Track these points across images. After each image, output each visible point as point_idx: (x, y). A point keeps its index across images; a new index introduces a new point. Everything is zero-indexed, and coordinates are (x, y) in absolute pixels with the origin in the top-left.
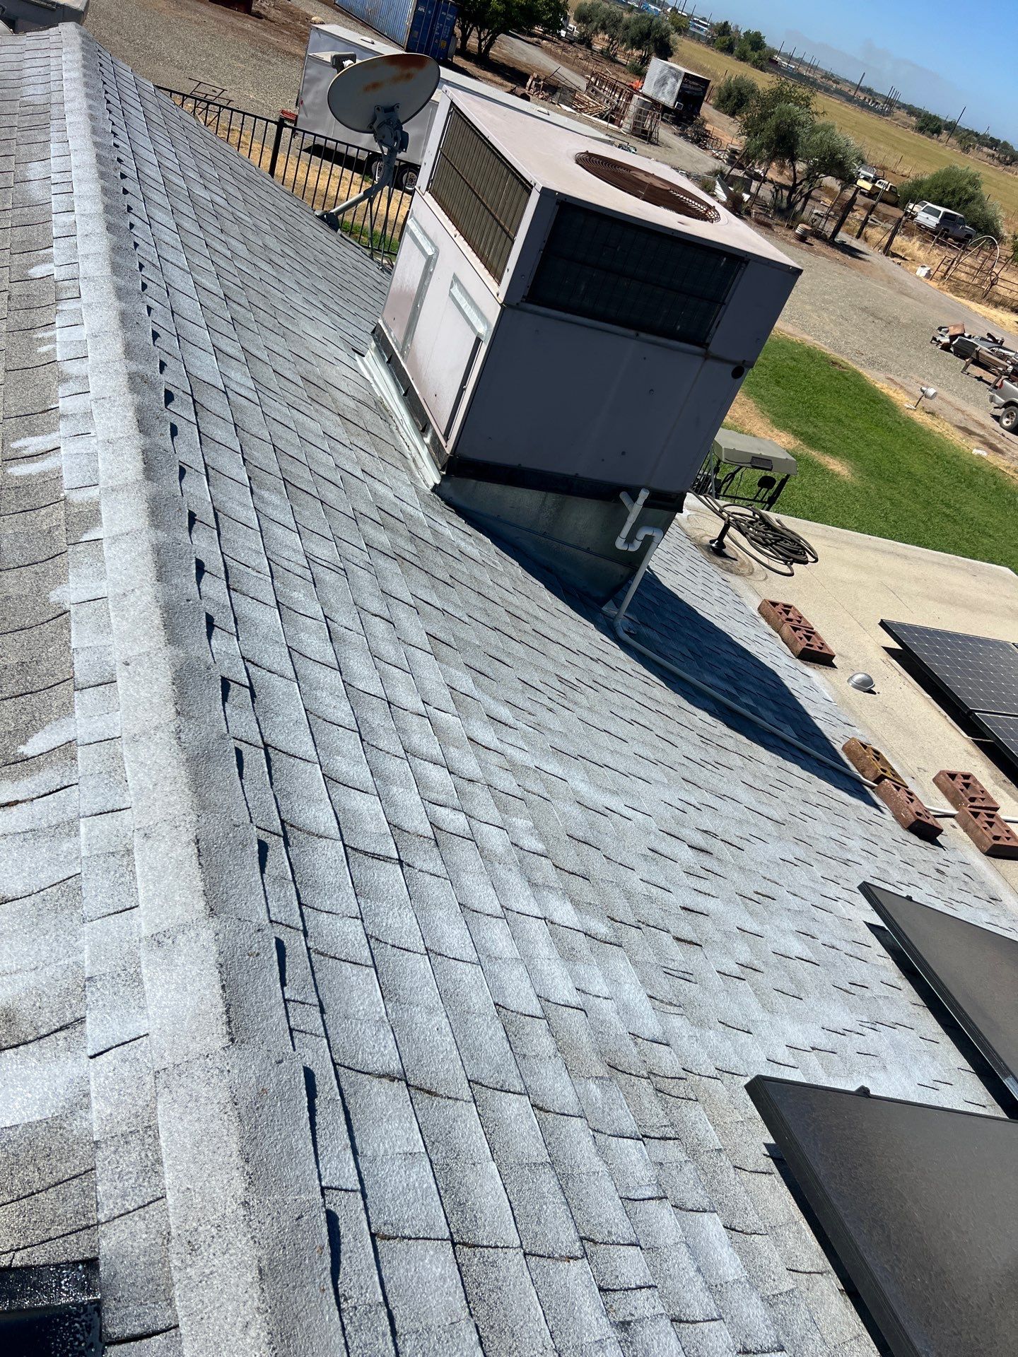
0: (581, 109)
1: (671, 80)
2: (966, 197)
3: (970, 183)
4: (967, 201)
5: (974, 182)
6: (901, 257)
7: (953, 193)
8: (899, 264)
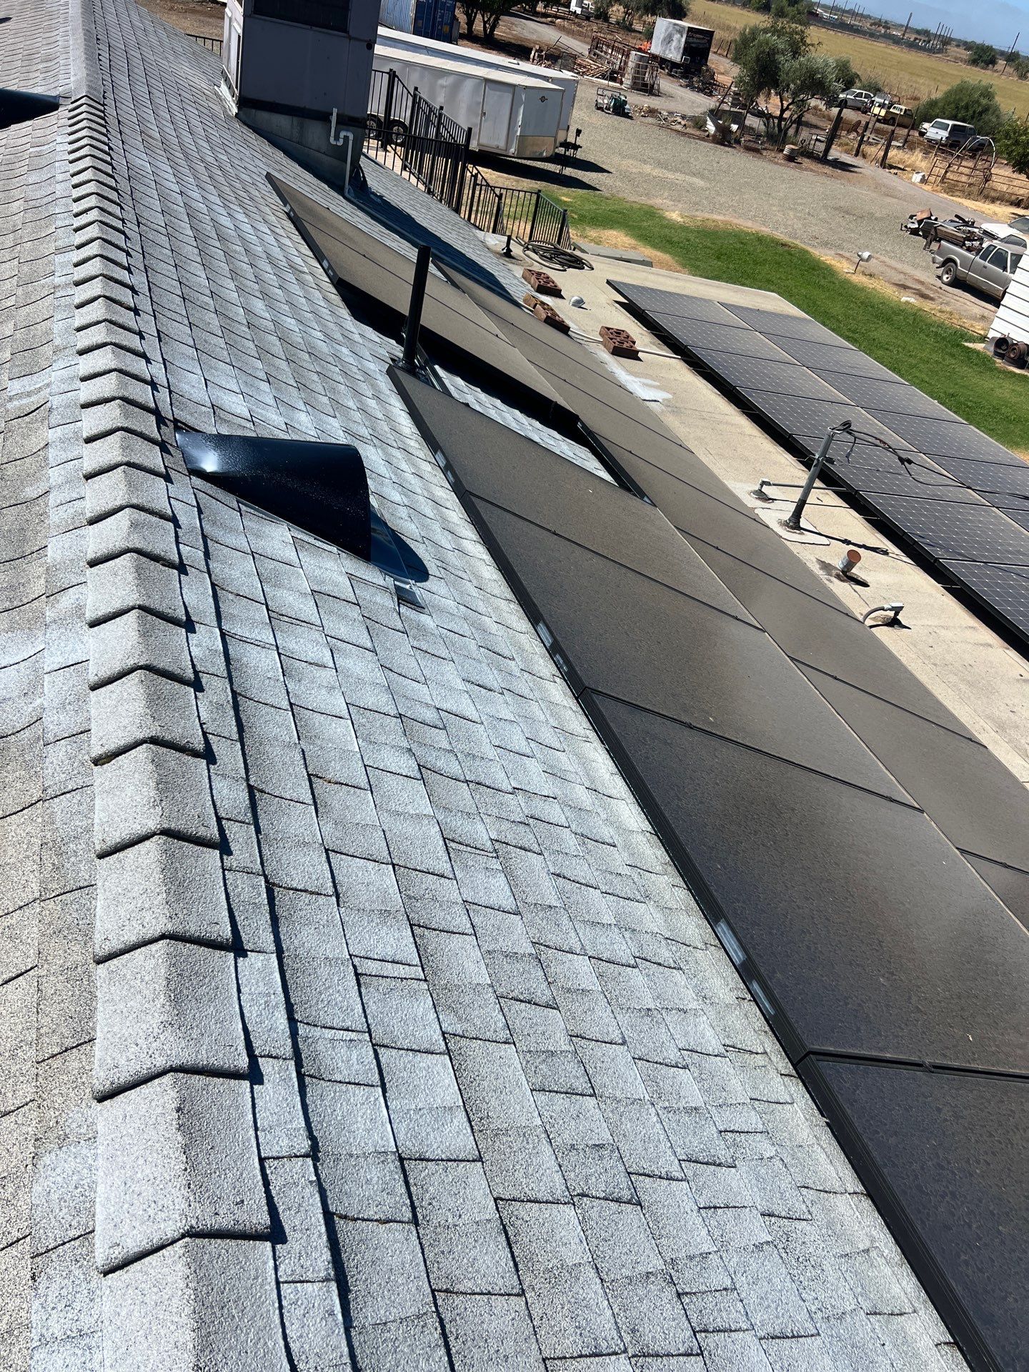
0: (583, 72)
1: (677, 36)
2: (980, 109)
3: (981, 95)
4: (981, 114)
5: (987, 94)
6: (900, 169)
7: (967, 107)
8: (896, 174)
